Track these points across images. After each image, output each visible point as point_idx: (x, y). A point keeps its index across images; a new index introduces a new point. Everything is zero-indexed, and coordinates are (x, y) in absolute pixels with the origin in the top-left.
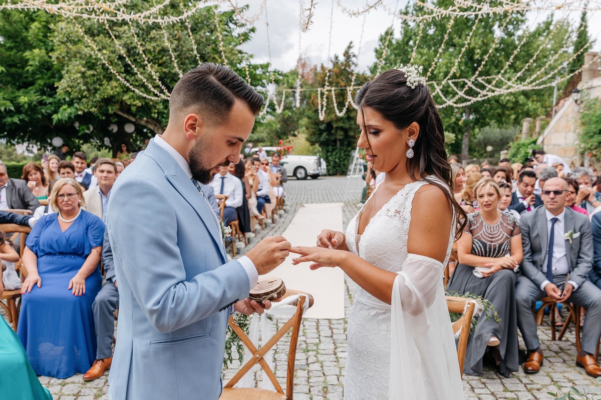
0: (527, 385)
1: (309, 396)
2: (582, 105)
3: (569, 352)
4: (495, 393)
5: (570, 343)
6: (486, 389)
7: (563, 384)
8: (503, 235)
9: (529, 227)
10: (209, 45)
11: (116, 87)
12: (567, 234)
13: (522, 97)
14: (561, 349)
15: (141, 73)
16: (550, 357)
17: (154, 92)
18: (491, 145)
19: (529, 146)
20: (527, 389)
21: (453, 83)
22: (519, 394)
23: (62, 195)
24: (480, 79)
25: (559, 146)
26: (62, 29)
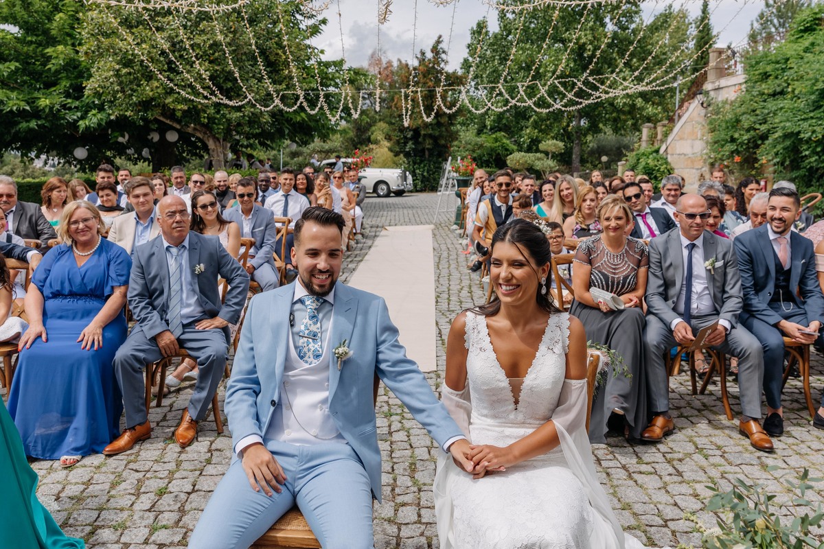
0: (666, 455)
1: (391, 476)
2: (710, 109)
3: (714, 409)
4: (627, 466)
5: (714, 398)
6: (616, 461)
7: (711, 452)
8: (629, 265)
9: (660, 254)
10: (271, 39)
11: (157, 87)
12: (707, 263)
13: (640, 99)
14: (704, 405)
15: (188, 72)
16: (692, 416)
17: (203, 94)
18: (606, 155)
19: (651, 156)
20: (666, 459)
21: (559, 82)
22: (657, 466)
23: (76, 222)
24: (590, 79)
25: (685, 155)
26: (92, 19)
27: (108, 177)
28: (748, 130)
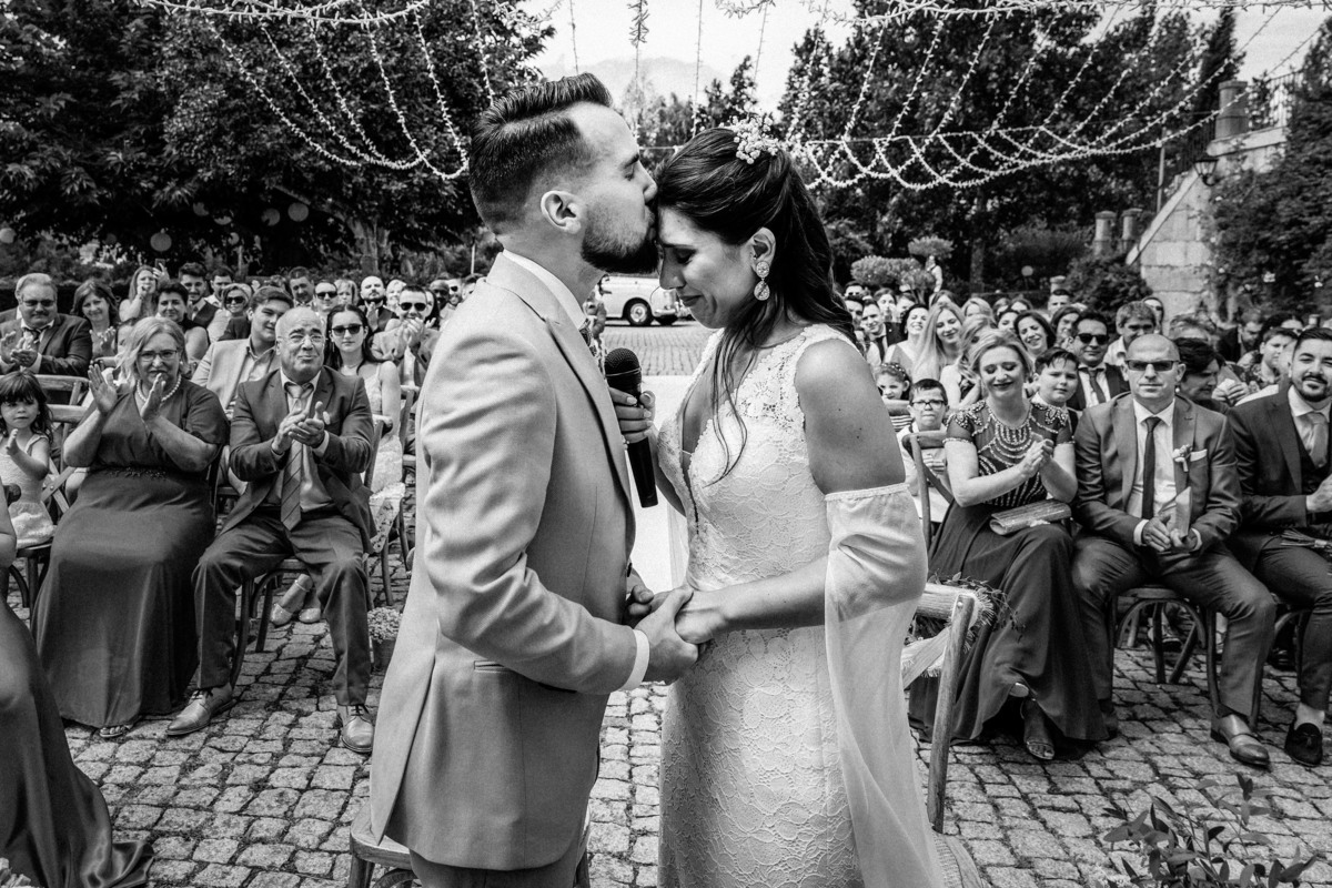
0: (1101, 782)
2: (1218, 187)
3: (1193, 709)
4: (1031, 796)
5: (1196, 691)
6: (1011, 787)
7: (1180, 783)
9: (1099, 436)
10: (461, 61)
12: (1177, 452)
13: (1094, 168)
14: (1176, 701)
15: (326, 113)
16: (1152, 720)
17: (349, 151)
18: (1031, 265)
19: (1111, 268)
20: (1101, 789)
22: (1083, 800)
23: (151, 354)
24: (1002, 133)
25: (1172, 268)
26: (181, 28)
27: (198, 284)
28: (1288, 226)
